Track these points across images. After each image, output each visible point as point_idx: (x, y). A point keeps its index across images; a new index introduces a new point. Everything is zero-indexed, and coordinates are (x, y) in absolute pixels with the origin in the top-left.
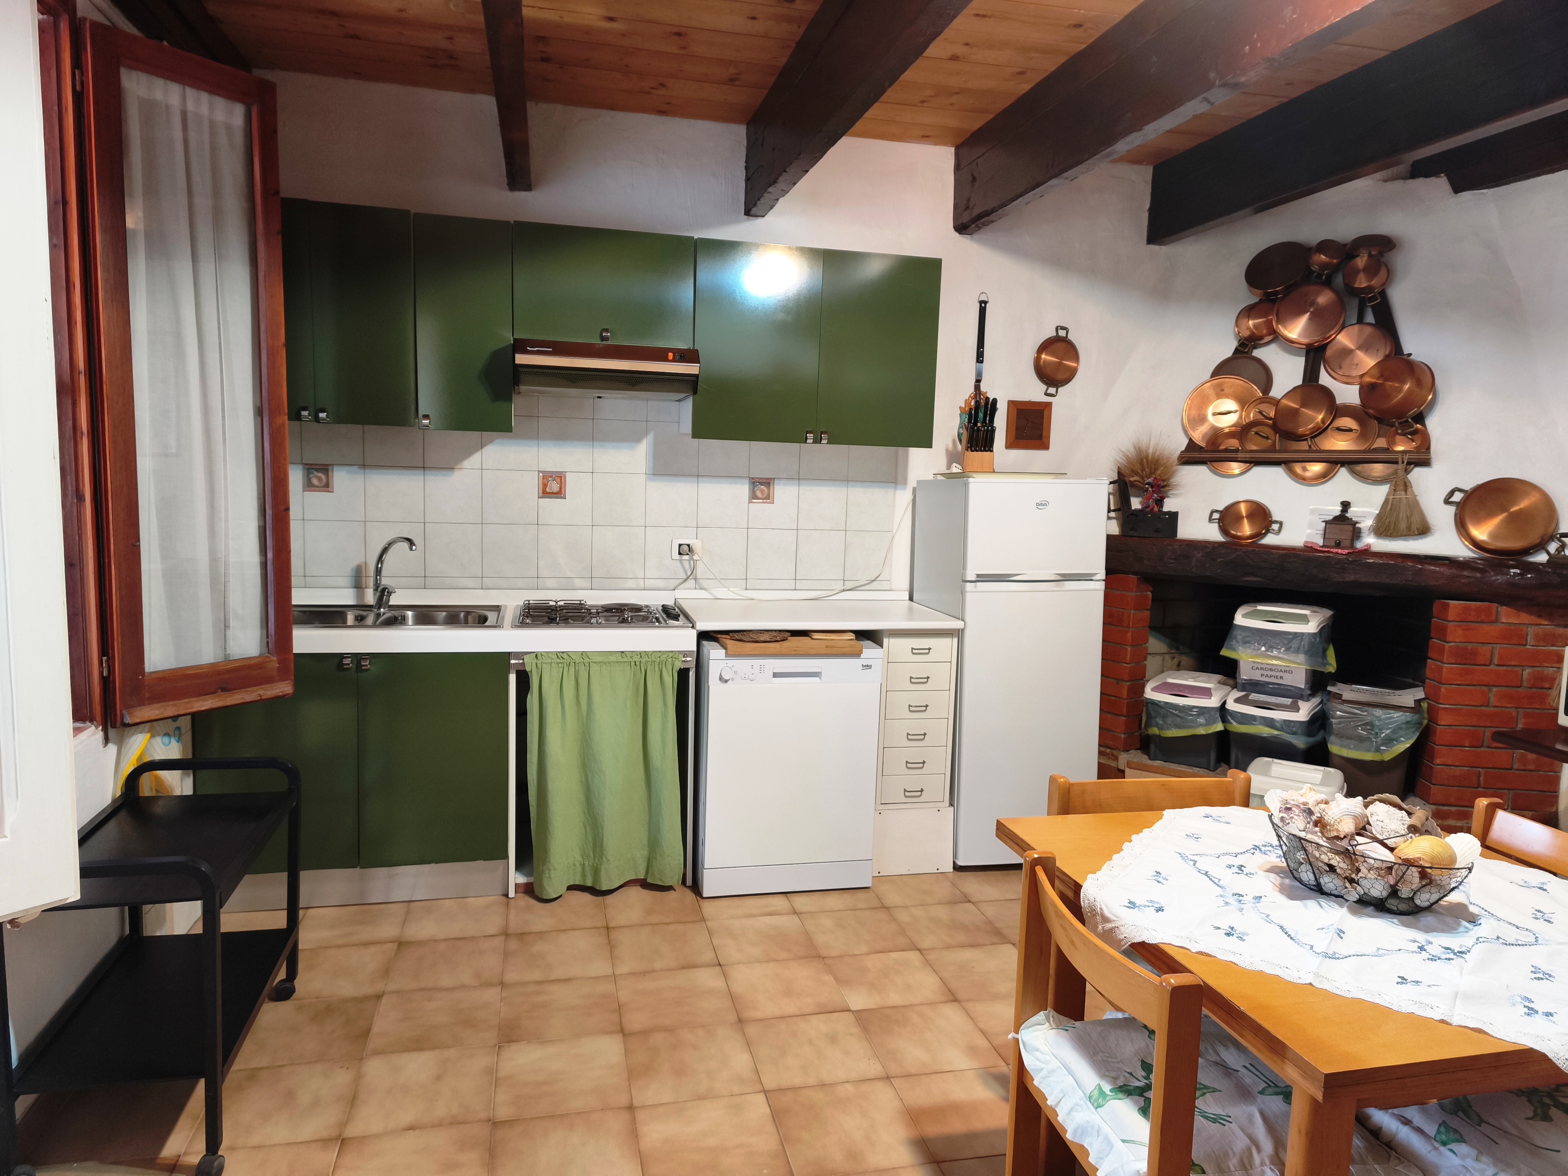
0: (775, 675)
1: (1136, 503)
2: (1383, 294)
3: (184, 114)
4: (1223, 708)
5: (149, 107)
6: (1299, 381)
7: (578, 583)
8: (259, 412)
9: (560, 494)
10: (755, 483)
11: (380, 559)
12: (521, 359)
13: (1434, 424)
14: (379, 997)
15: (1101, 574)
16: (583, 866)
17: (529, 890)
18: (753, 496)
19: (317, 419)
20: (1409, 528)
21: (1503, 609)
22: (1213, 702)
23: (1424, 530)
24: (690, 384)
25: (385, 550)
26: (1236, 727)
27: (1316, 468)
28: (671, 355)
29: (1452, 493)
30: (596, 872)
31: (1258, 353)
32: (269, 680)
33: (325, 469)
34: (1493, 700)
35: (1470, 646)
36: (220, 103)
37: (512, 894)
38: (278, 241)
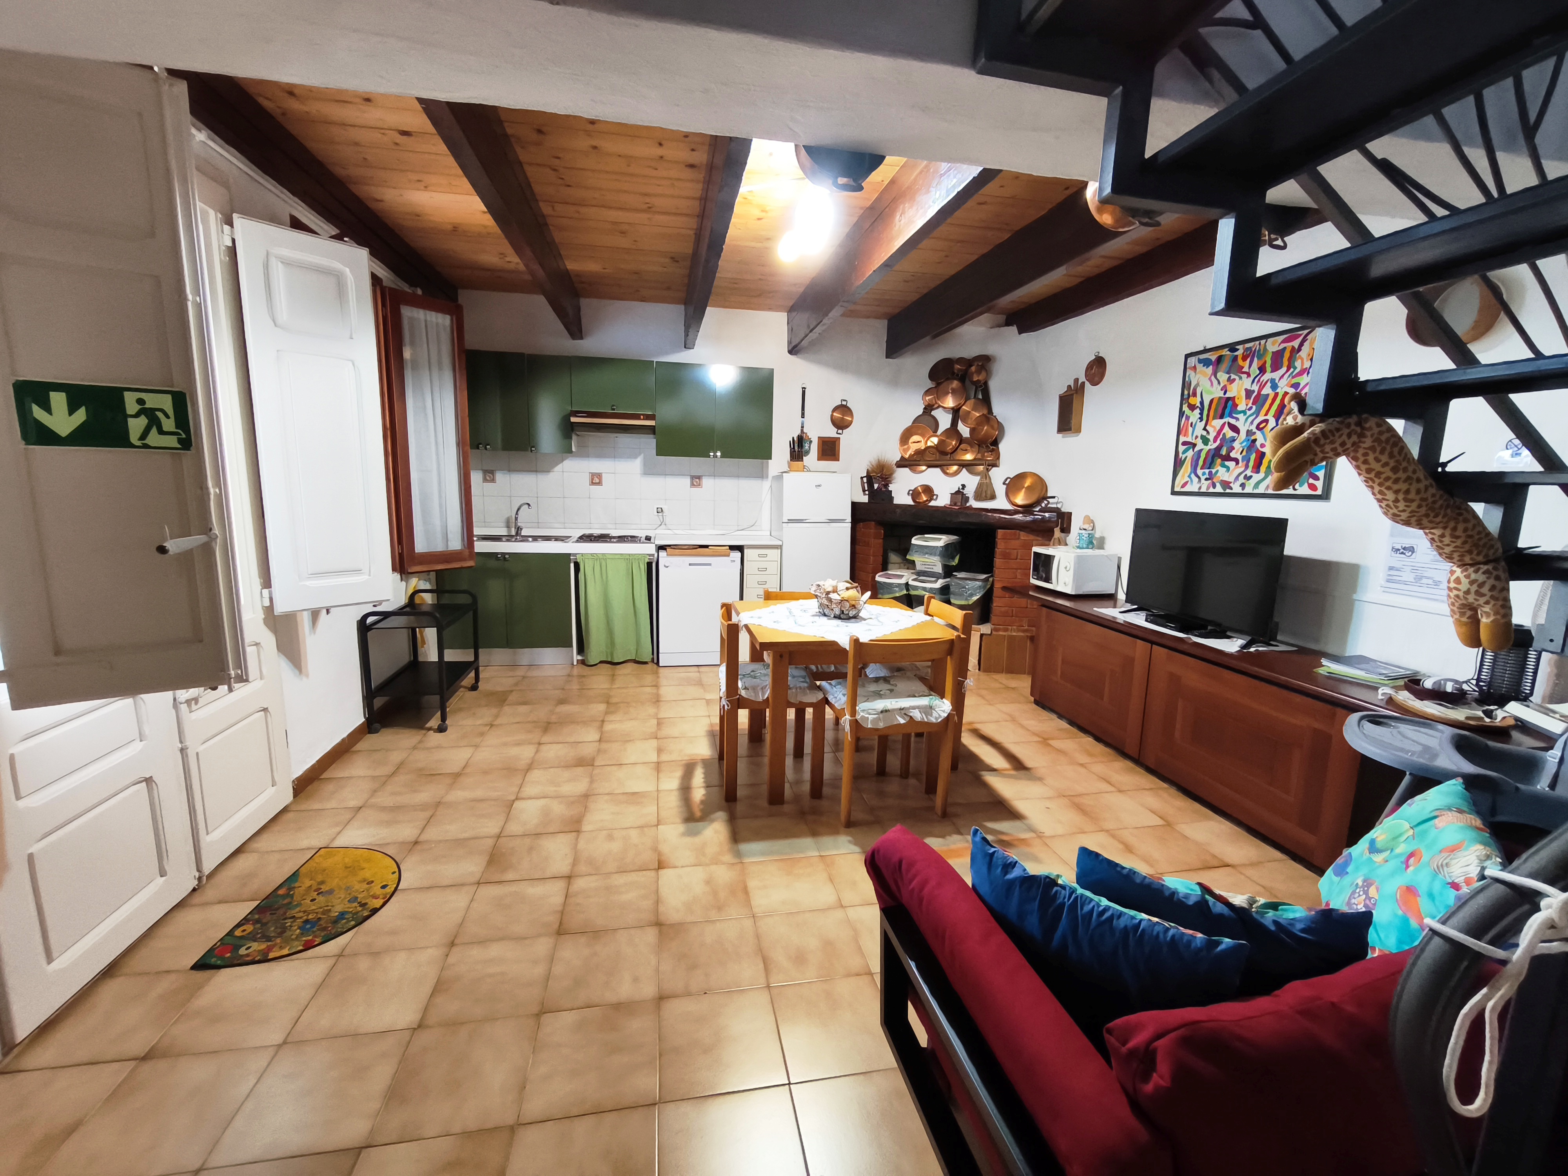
0: (690, 565)
1: (876, 486)
2: (986, 384)
3: (426, 321)
4: (907, 584)
5: (411, 319)
6: (949, 426)
7: (610, 526)
8: (458, 445)
9: (600, 483)
10: (693, 478)
11: (517, 514)
12: (573, 419)
13: (1002, 446)
14: (512, 691)
15: (849, 519)
16: (607, 652)
17: (583, 662)
18: (692, 485)
19: (486, 449)
20: (986, 496)
21: (1022, 533)
22: (903, 581)
23: (993, 497)
24: (652, 430)
25: (518, 510)
26: (913, 593)
27: (955, 468)
28: (642, 417)
29: (1006, 480)
30: (612, 654)
31: (933, 413)
32: (464, 560)
33: (492, 472)
34: (1019, 577)
35: (1008, 551)
36: (440, 315)
37: (575, 663)
38: (465, 372)
